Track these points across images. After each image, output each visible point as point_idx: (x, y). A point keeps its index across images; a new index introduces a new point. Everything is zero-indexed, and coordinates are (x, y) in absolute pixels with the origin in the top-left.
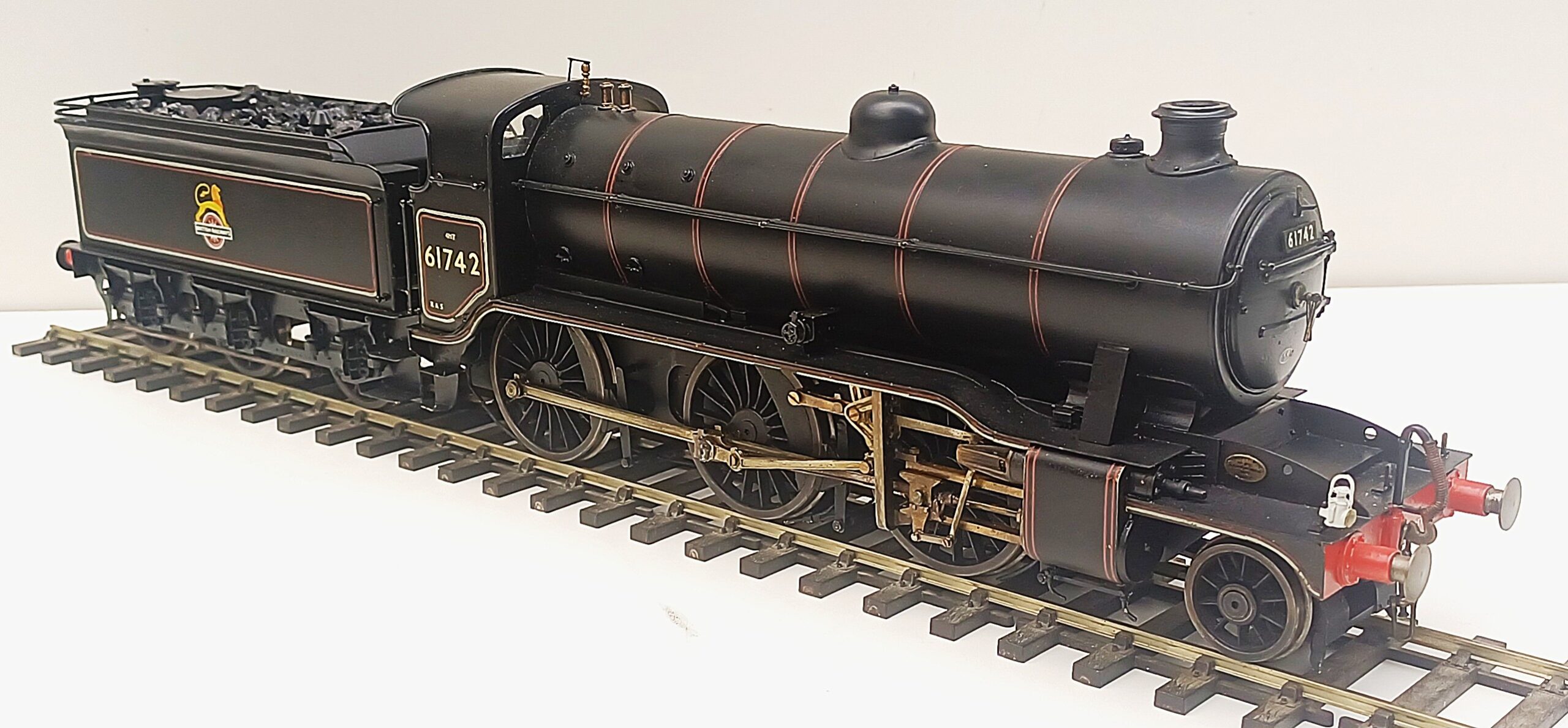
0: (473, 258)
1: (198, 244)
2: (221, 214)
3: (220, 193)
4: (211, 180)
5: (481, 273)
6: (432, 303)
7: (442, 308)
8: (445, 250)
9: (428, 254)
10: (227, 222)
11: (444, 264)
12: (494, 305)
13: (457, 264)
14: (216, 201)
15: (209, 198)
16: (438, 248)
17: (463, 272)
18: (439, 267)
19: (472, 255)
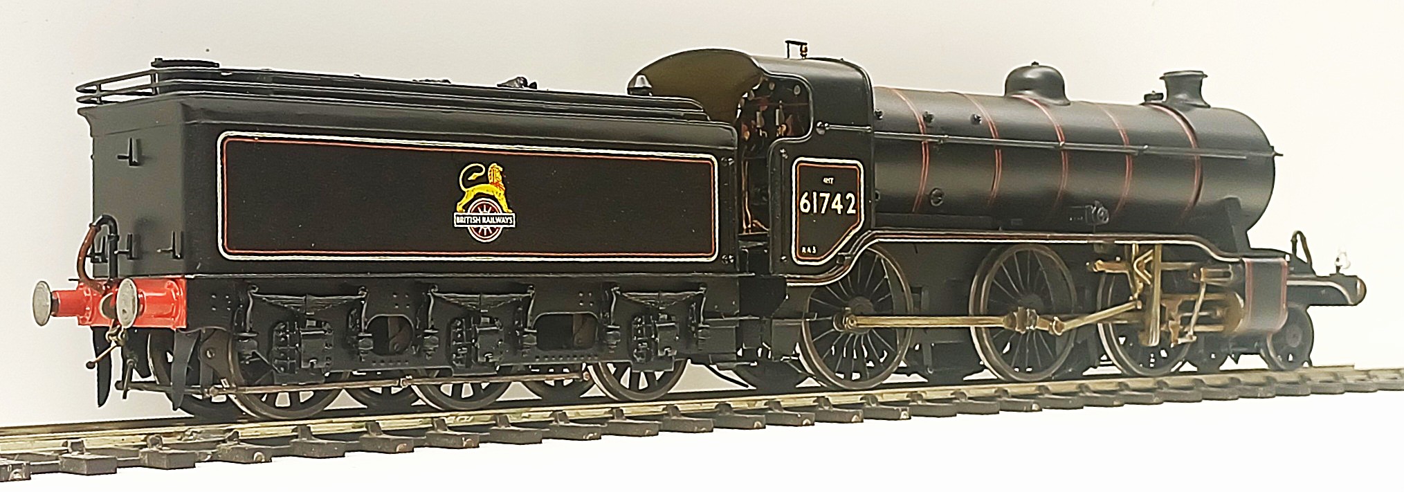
0: (850, 198)
2: (503, 203)
3: (501, 173)
4: (488, 159)
6: (804, 249)
7: (814, 252)
8: (822, 195)
9: (803, 201)
10: (509, 208)
11: (819, 209)
13: (834, 206)
14: (497, 184)
15: (484, 180)
16: (815, 194)
17: (839, 212)
18: (815, 211)
19: (849, 195)
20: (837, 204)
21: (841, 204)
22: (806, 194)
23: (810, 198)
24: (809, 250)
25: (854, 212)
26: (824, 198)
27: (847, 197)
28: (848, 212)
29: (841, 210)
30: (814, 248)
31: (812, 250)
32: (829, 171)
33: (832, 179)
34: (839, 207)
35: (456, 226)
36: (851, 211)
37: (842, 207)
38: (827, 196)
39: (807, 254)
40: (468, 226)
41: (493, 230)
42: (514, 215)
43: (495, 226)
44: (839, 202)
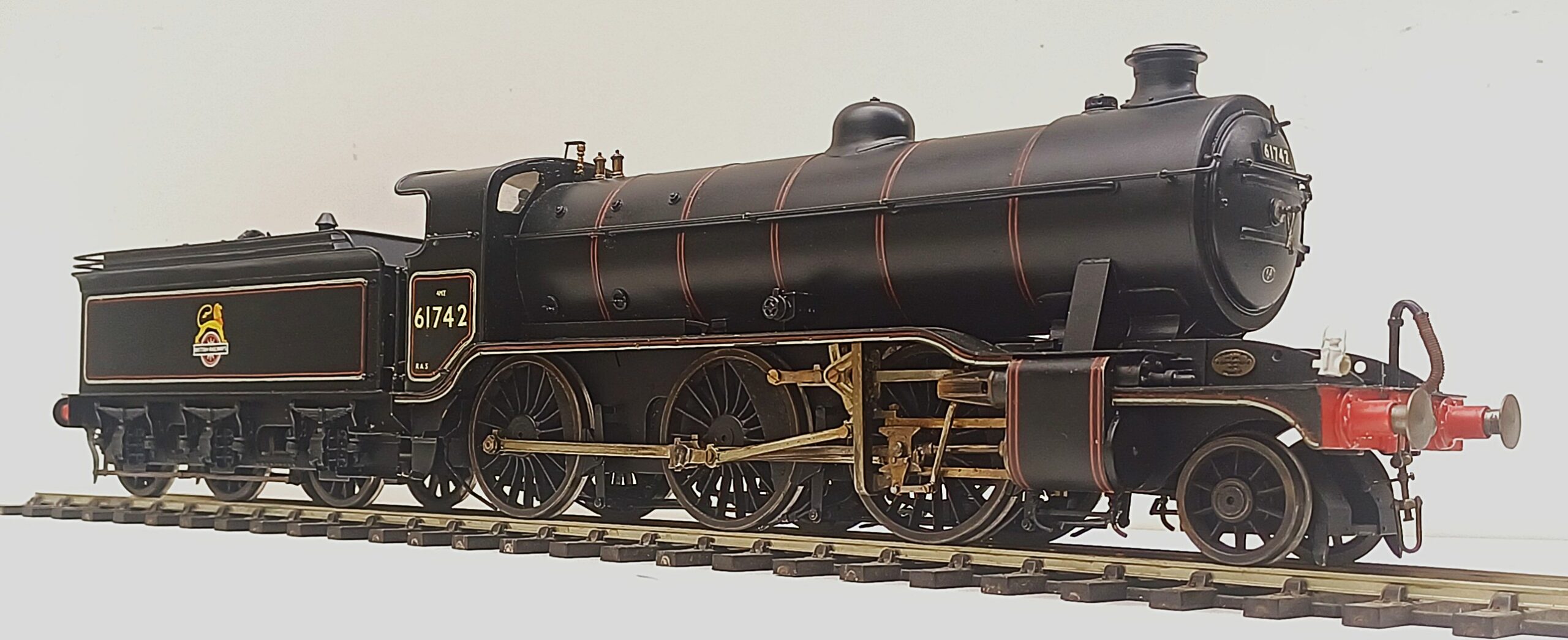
0: (462, 310)
1: (196, 365)
2: (221, 332)
3: (222, 311)
4: (213, 300)
5: (468, 323)
6: (417, 365)
7: (427, 368)
8: (435, 308)
9: (418, 316)
10: (225, 339)
11: (432, 323)
12: (479, 349)
13: (445, 320)
14: (217, 320)
15: (211, 317)
16: (428, 308)
17: (450, 326)
18: (428, 326)
19: (462, 307)
20: (448, 317)
21: (453, 317)
22: (420, 309)
23: (423, 314)
24: (422, 367)
25: (465, 324)
26: (437, 311)
27: (459, 309)
28: (459, 325)
29: (453, 323)
30: (426, 364)
31: (424, 366)
32: (440, 284)
33: (445, 291)
34: (451, 320)
35: (194, 355)
36: (462, 324)
37: (453, 320)
38: (439, 309)
39: (420, 371)
40: (201, 355)
41: (216, 356)
42: (227, 344)
43: (216, 354)
44: (451, 316)
